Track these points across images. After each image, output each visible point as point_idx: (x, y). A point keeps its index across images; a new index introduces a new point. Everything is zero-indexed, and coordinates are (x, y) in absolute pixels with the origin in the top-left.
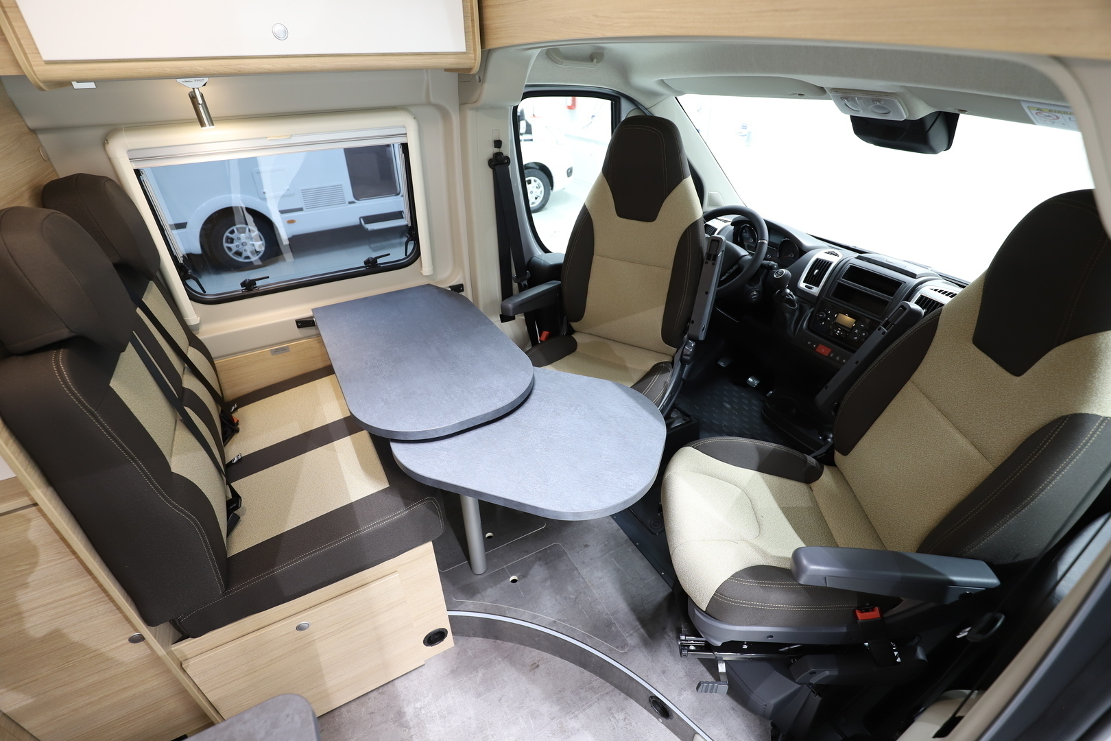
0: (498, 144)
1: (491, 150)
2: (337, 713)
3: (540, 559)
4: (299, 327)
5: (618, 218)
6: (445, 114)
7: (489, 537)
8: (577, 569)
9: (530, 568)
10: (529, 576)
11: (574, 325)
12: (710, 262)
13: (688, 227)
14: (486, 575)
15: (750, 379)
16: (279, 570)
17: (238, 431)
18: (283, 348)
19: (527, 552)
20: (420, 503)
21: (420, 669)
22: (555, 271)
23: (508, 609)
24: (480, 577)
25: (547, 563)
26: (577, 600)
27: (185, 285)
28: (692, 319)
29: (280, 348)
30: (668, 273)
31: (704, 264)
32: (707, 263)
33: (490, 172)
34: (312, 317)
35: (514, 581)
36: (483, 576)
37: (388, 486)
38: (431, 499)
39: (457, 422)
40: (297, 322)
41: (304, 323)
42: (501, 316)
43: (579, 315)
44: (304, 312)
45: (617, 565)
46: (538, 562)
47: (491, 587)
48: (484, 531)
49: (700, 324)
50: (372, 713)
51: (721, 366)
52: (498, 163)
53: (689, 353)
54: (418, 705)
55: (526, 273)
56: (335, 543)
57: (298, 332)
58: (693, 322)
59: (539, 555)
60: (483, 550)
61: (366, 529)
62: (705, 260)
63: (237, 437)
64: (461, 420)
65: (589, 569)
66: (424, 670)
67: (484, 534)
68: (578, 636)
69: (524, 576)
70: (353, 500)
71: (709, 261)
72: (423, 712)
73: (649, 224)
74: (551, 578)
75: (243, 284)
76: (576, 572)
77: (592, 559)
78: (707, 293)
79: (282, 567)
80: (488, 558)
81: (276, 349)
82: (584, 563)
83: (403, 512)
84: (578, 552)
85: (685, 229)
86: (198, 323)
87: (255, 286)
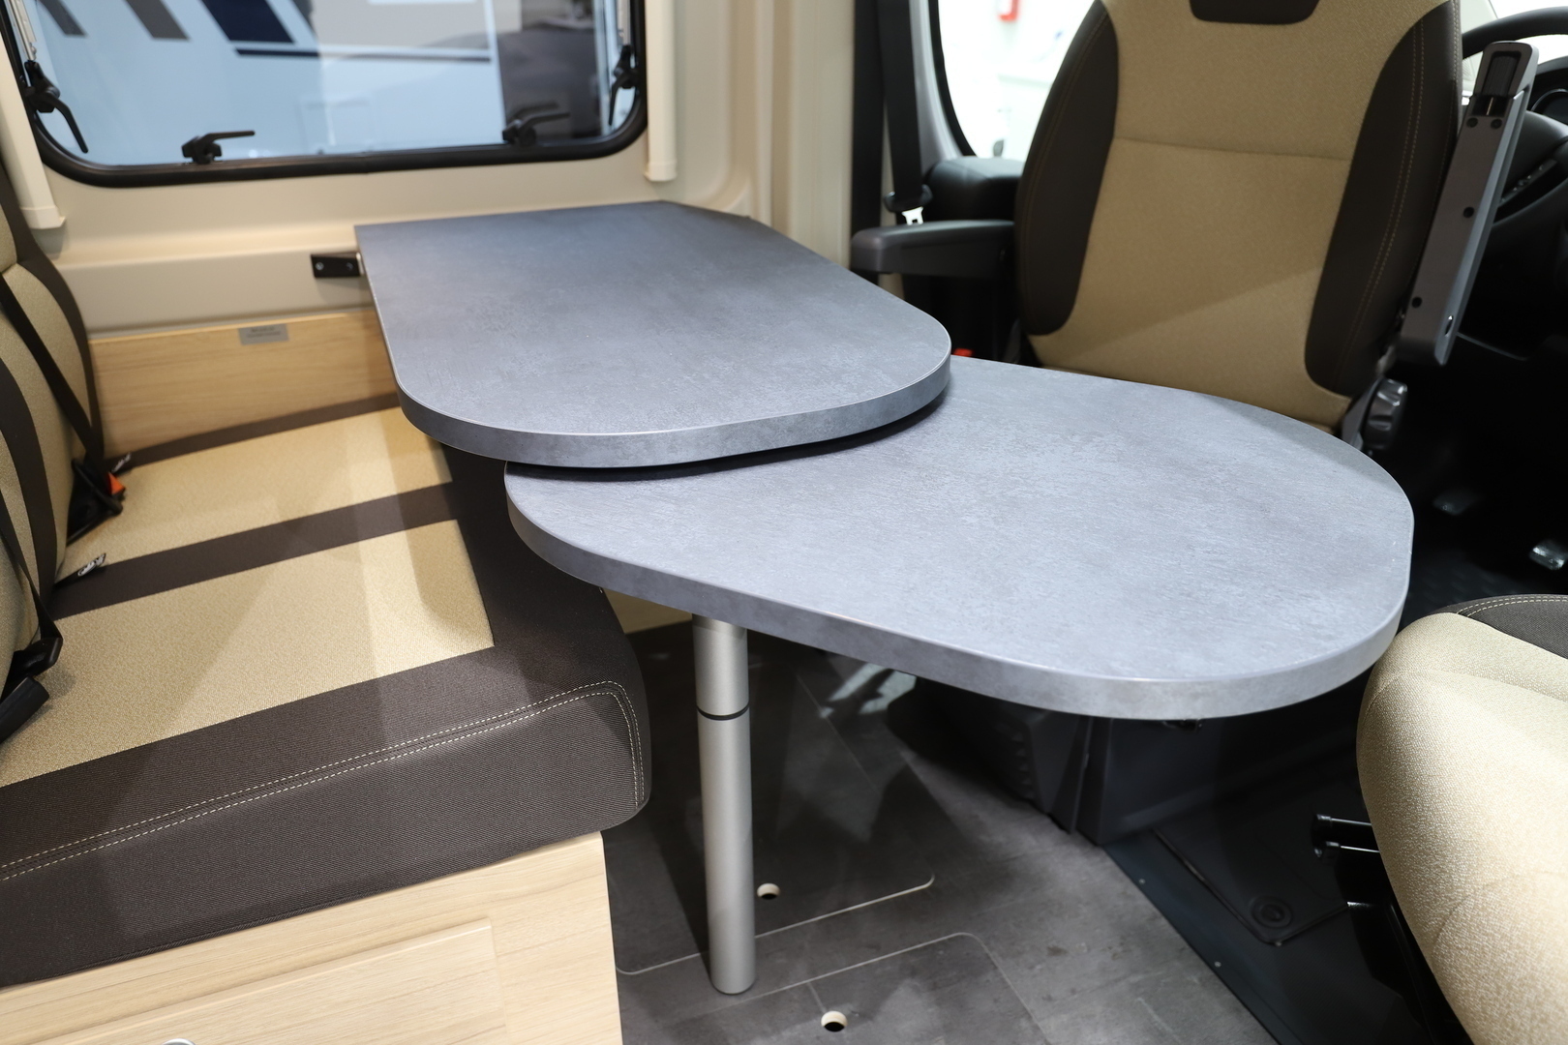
3: (913, 973)
4: (317, 274)
5: (1196, 23)
7: (768, 896)
8: (1028, 1016)
9: (885, 994)
10: (879, 1018)
13: (1418, 25)
14: (750, 998)
15: (1537, 550)
16: (113, 841)
17: (117, 511)
18: (272, 328)
19: (876, 949)
20: (579, 693)
22: (998, 194)
24: (733, 1002)
25: (934, 987)
27: (37, 127)
29: (264, 329)
30: (1339, 172)
34: (355, 253)
35: (834, 1027)
36: (743, 1001)
37: (488, 644)
38: (613, 688)
39: (716, 424)
40: (315, 259)
41: (335, 267)
44: (336, 239)
45: (1156, 1018)
46: (907, 981)
47: (764, 1034)
48: (758, 877)
49: (1442, 311)
51: (1445, 514)
53: (1389, 413)
55: (921, 192)
56: (302, 779)
57: (314, 291)
58: (1417, 302)
59: (913, 960)
60: (750, 925)
61: (403, 751)
63: (112, 526)
64: (728, 421)
65: (1065, 1018)
67: (757, 884)
69: (864, 1015)
70: (380, 674)
73: (1290, 28)
74: (948, 1029)
75: (189, 149)
76: (1024, 1023)
77: (1073, 991)
78: (1470, 213)
79: (126, 833)
80: (761, 952)
81: (254, 330)
82: (1049, 999)
83: (524, 715)
84: (1032, 967)
85: (1405, 31)
86: (58, 233)
87: (218, 152)
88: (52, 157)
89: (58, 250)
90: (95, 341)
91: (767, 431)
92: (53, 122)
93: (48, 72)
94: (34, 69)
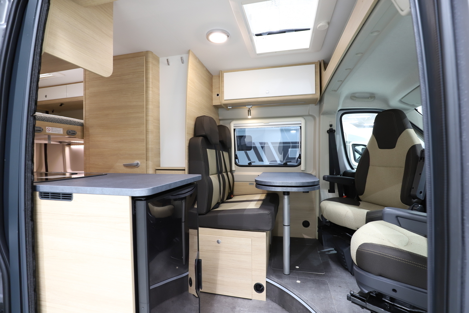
0: (331, 126)
1: (328, 128)
2: (216, 296)
5: (379, 149)
6: (314, 118)
9: (308, 282)
10: (306, 284)
11: (361, 197)
12: (422, 161)
14: (288, 276)
16: (219, 214)
19: (310, 277)
20: (265, 212)
21: (249, 300)
23: (290, 288)
25: (316, 284)
26: (323, 299)
28: (413, 187)
30: (403, 170)
31: (419, 162)
32: (420, 161)
33: (328, 134)
36: (286, 276)
37: (259, 208)
38: (269, 212)
42: (329, 190)
43: (362, 193)
46: (312, 282)
49: (417, 189)
50: (226, 302)
52: (331, 132)
53: (416, 209)
54: (242, 309)
55: (340, 173)
56: (236, 213)
58: (413, 188)
59: (315, 280)
62: (419, 160)
65: (336, 293)
66: (250, 301)
68: (315, 309)
69: (303, 283)
70: (247, 208)
71: (421, 160)
72: (242, 312)
73: (392, 149)
75: (249, 164)
76: (329, 292)
77: (340, 291)
81: (251, 183)
82: (335, 291)
83: (258, 212)
84: (334, 287)
85: (409, 149)
86: (235, 171)
87: (251, 164)
88: (236, 163)
89: (234, 173)
90: (235, 182)
91: (287, 183)
92: (237, 160)
93: (238, 156)
94: (236, 155)
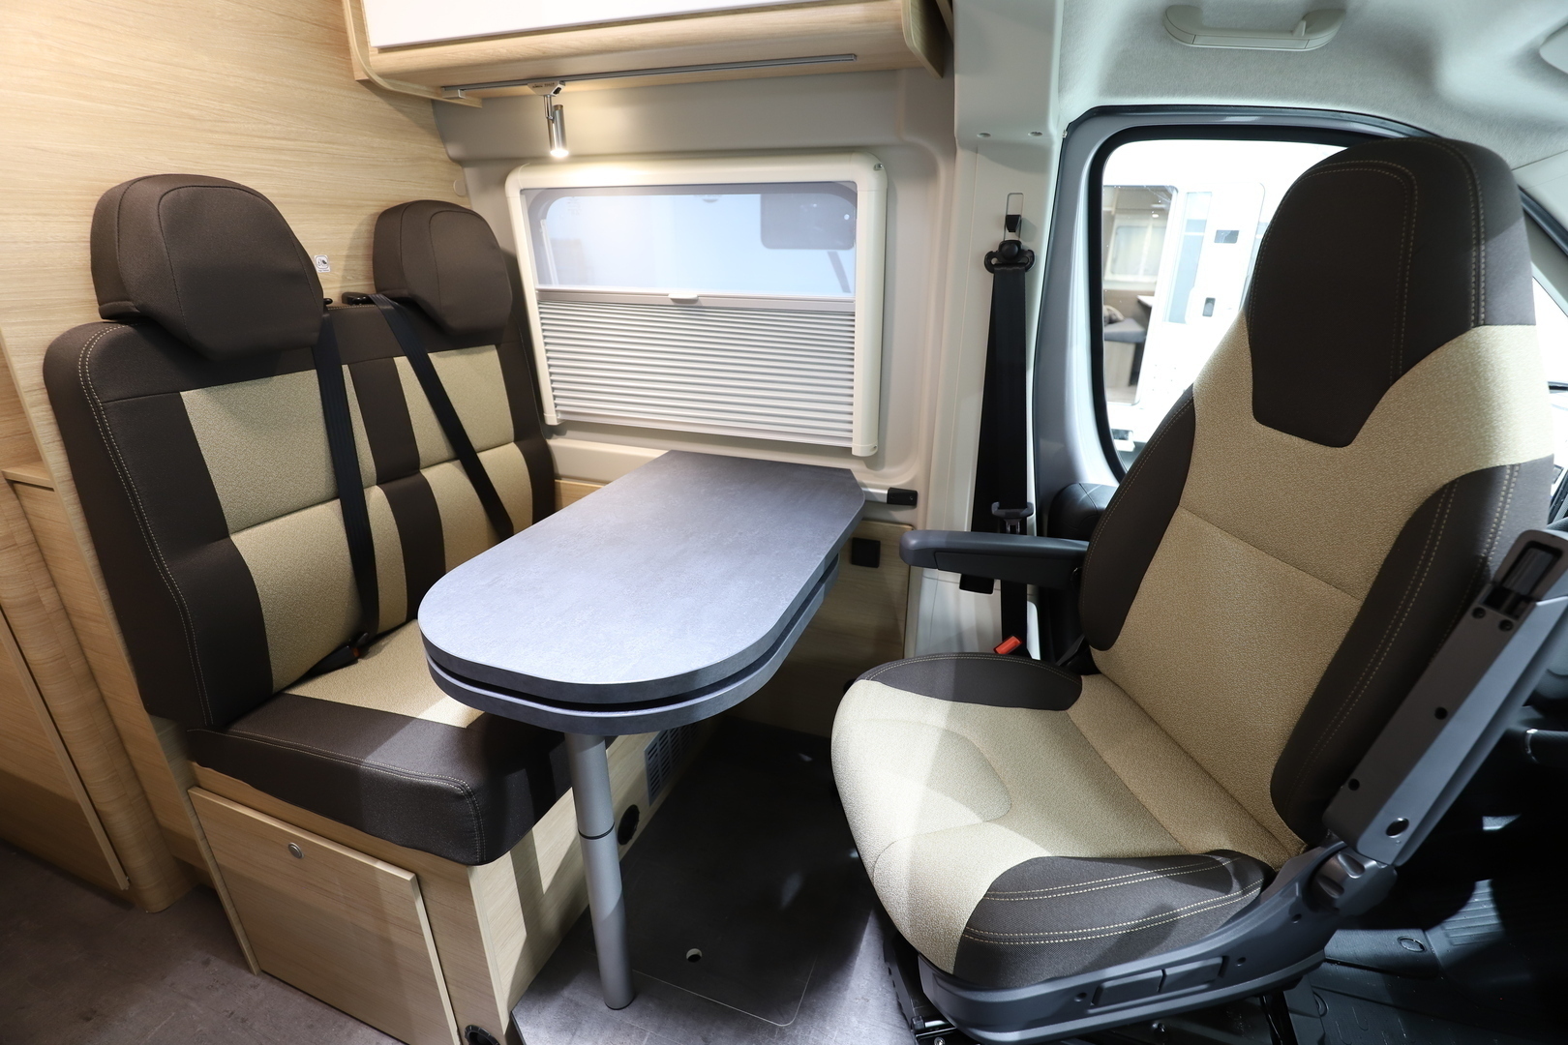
0: (1013, 222)
12: (1494, 617)
28: (1355, 776)
31: (1469, 615)
32: (1478, 613)
43: (1107, 643)
52: (1010, 265)
62: (1477, 604)
71: (1490, 612)
